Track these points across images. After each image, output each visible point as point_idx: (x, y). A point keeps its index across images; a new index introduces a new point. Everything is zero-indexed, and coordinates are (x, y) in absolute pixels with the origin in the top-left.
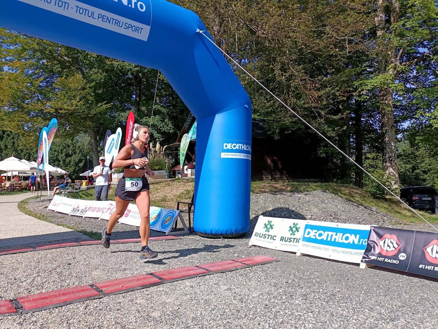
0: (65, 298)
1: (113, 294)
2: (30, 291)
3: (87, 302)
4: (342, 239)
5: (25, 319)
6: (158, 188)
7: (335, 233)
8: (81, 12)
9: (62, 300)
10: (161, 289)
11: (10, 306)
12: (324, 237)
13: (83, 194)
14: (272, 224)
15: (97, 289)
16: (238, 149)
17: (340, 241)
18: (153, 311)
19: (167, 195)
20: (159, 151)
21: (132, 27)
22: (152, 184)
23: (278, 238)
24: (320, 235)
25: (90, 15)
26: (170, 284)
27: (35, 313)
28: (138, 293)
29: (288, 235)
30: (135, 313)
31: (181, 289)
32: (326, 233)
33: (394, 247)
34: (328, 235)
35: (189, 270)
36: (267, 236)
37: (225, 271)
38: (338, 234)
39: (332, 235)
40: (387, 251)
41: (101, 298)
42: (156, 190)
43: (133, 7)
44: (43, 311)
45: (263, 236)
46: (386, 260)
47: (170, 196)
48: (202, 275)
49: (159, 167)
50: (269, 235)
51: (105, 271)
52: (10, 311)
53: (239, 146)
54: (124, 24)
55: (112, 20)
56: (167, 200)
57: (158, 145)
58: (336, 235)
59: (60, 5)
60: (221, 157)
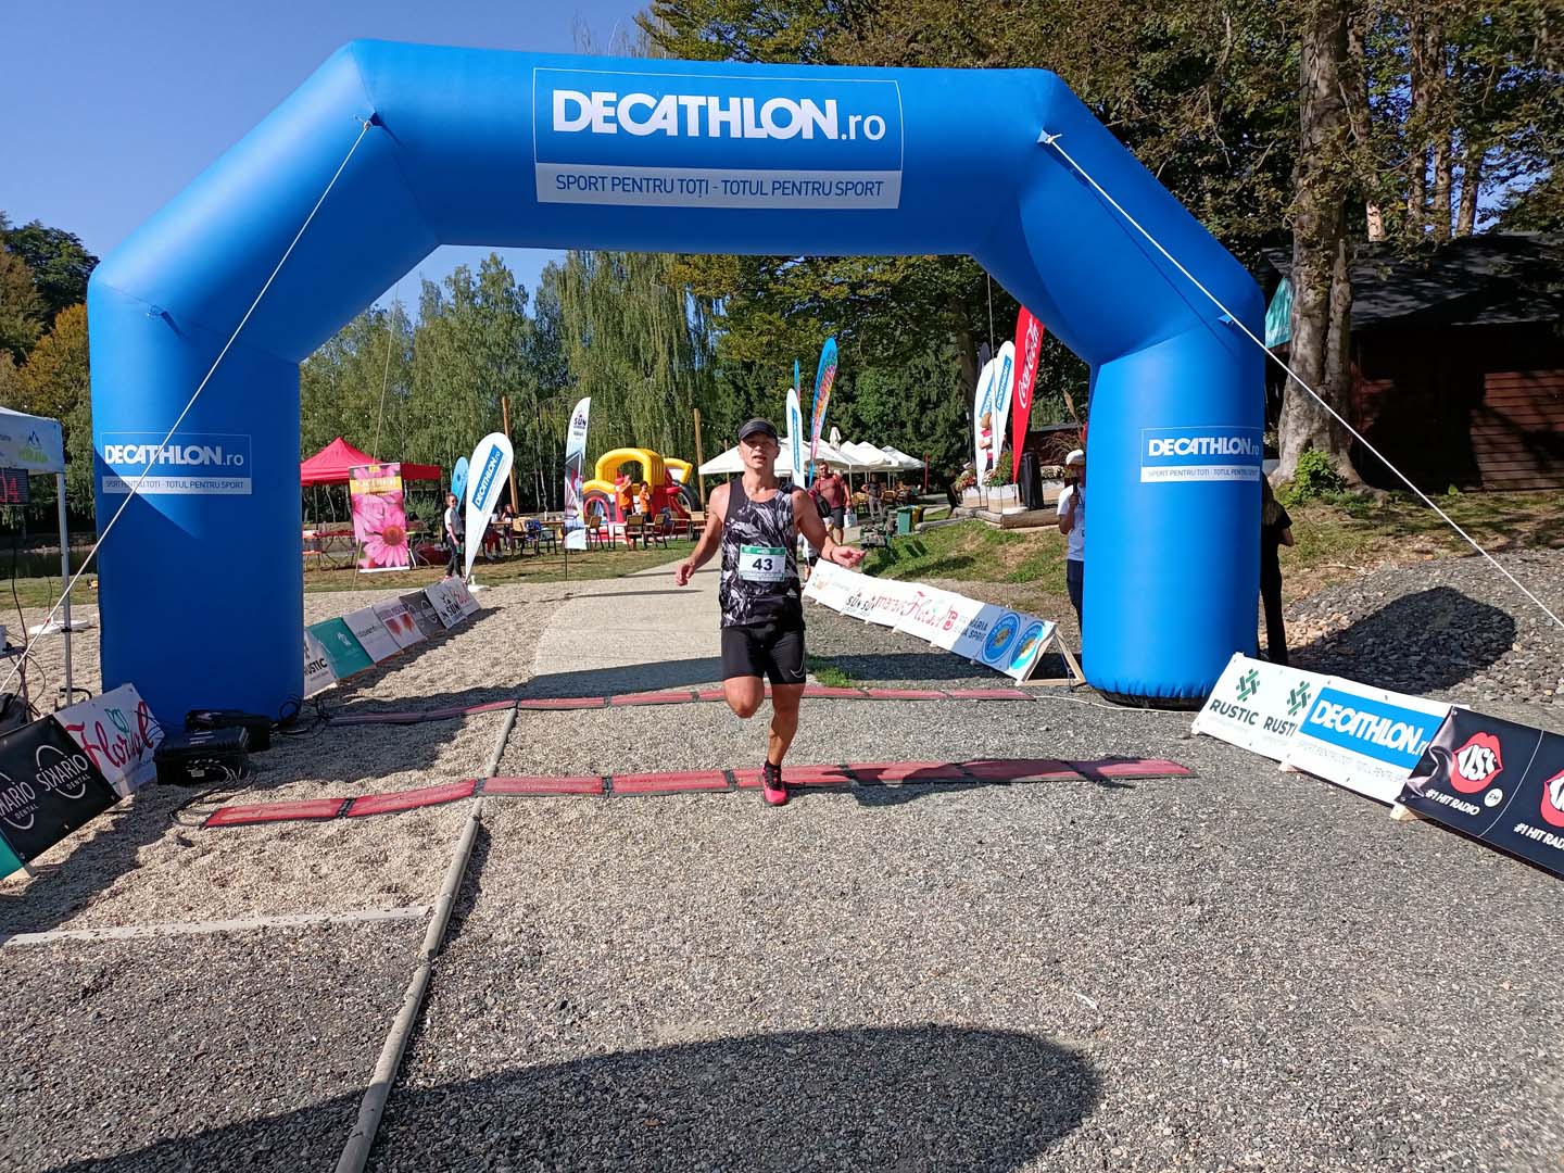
1: (750, 789)
2: (637, 769)
3: (702, 794)
4: (1385, 737)
5: (609, 804)
7: (1377, 718)
8: (735, 190)
9: (669, 787)
12: (1351, 728)
14: (1256, 679)
15: (730, 777)
17: (1382, 742)
21: (855, 186)
23: (1260, 721)
24: (1346, 720)
25: (754, 191)
27: (626, 798)
29: (1281, 712)
32: (1361, 715)
33: (1485, 771)
34: (1362, 721)
36: (1238, 712)
38: (1384, 720)
39: (1370, 723)
40: (1467, 778)
41: (728, 793)
43: (853, 137)
44: (637, 797)
45: (1230, 712)
46: (1457, 804)
50: (1243, 710)
52: (596, 791)
54: (834, 187)
55: (804, 185)
58: (1378, 724)
59: (691, 189)
60: (1143, 480)
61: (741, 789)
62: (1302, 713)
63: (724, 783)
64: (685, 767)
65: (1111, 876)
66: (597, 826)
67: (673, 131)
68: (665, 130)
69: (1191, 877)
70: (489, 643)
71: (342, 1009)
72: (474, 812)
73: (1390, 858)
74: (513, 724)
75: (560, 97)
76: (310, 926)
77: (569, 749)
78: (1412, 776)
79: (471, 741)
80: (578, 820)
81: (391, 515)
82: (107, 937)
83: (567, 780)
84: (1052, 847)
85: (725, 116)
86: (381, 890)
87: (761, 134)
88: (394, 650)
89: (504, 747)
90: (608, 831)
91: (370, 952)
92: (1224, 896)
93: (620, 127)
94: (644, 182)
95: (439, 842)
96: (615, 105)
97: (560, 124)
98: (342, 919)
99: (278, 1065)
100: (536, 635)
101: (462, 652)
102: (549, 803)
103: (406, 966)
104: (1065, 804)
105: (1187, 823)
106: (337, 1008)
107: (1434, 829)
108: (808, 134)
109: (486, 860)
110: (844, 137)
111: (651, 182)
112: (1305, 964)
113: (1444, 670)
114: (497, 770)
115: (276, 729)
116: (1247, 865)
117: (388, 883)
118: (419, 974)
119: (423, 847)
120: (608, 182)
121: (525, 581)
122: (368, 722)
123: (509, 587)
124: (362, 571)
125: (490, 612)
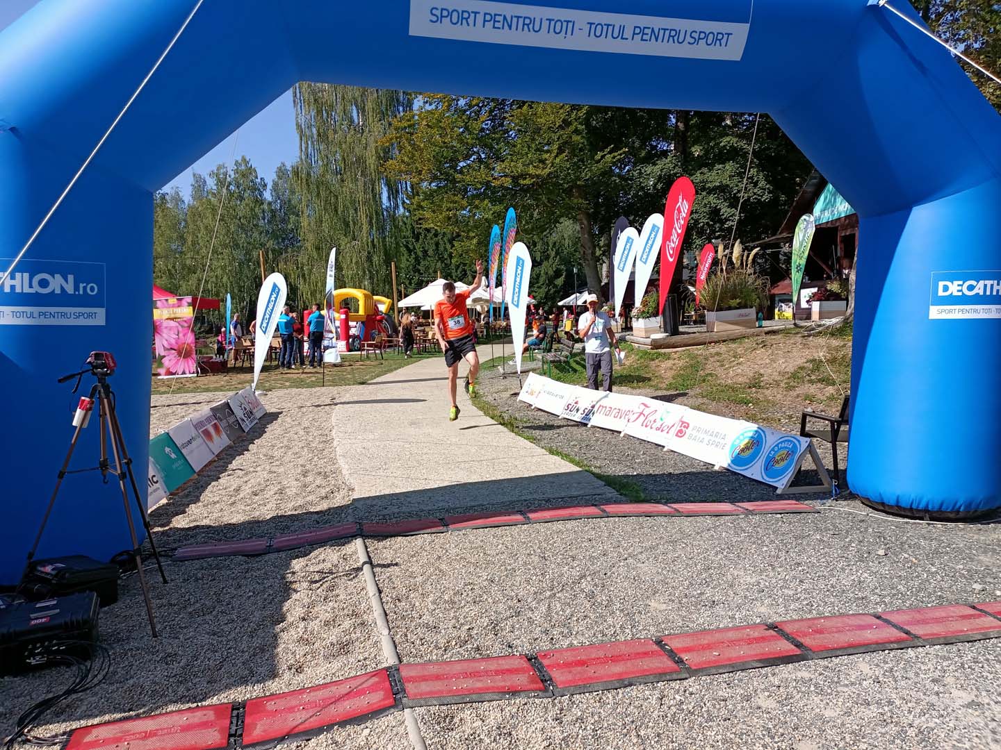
0: (617, 669)
1: (705, 673)
2: (552, 639)
3: (659, 685)
5: (562, 710)
6: (739, 351)
8: (598, 33)
9: (614, 675)
10: (806, 675)
11: (531, 673)
13: (578, 363)
15: (672, 654)
16: (982, 293)
18: (800, 737)
19: (762, 371)
20: (739, 262)
21: (707, 36)
22: (724, 341)
25: (615, 34)
26: (825, 662)
27: (575, 696)
28: (756, 680)
30: (764, 735)
31: (852, 684)
35: (862, 628)
37: (954, 641)
41: (684, 679)
42: (734, 357)
44: (587, 694)
47: (770, 374)
48: (896, 646)
49: (738, 301)
51: (673, 601)
52: (535, 686)
53: (985, 286)
54: (688, 34)
55: (662, 32)
56: (762, 384)
57: (737, 249)
59: (558, 30)
60: (930, 318)
63: (668, 663)
74: (371, 561)
81: (184, 336)
88: (210, 457)
94: (514, 20)
100: (328, 441)
101: (270, 459)
111: (522, 20)
120: (480, 18)
121: (290, 387)
122: (216, 556)
123: (281, 392)
124: (159, 377)
125: (274, 416)
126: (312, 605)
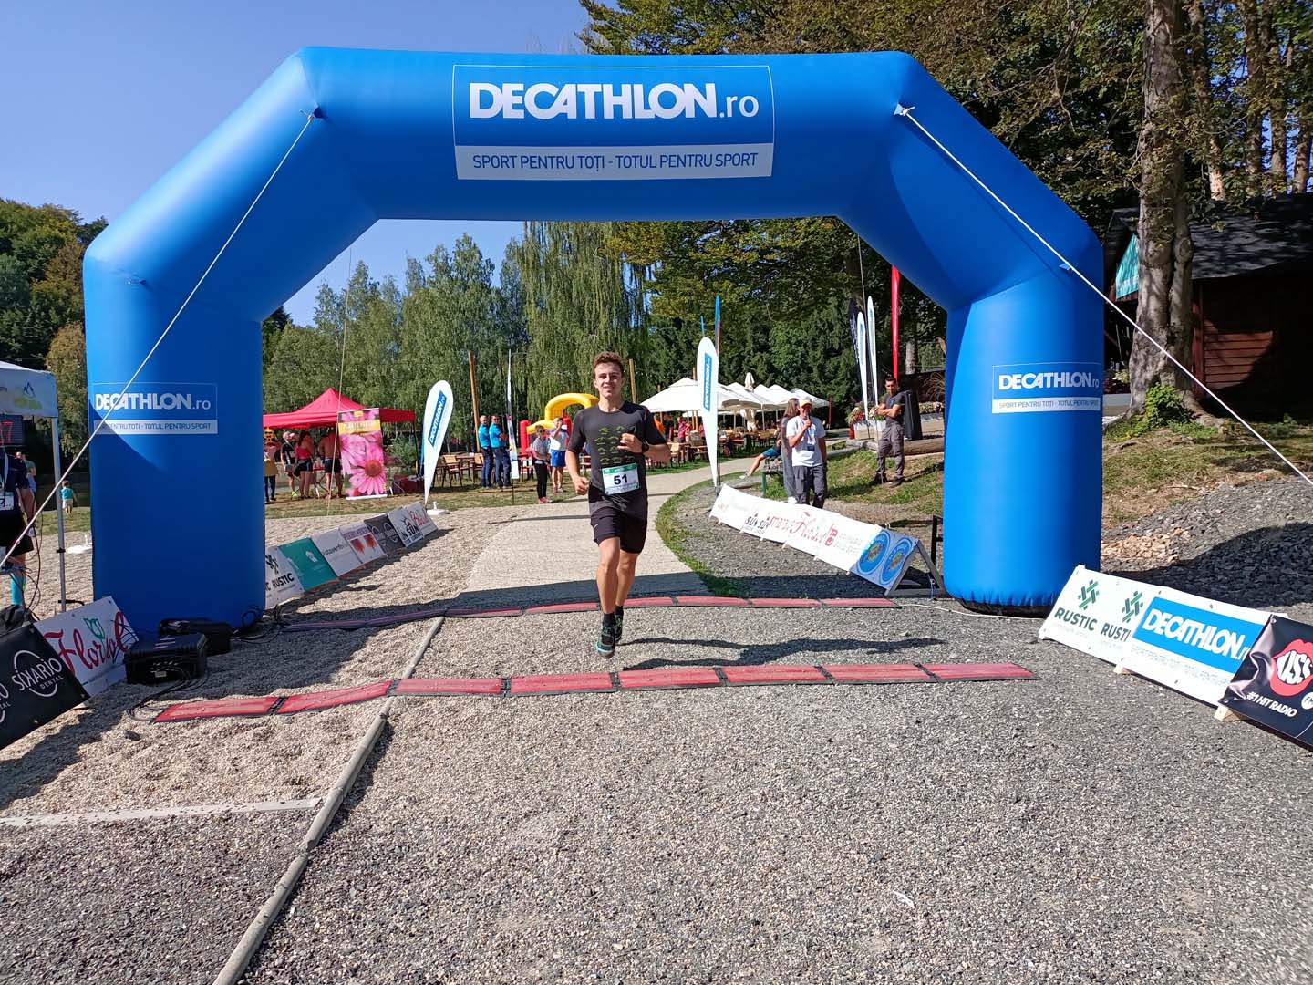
1: (629, 691)
3: (588, 694)
4: (1211, 644)
5: (504, 703)
7: (1203, 626)
8: (628, 165)
10: (707, 694)
11: (499, 686)
12: (1179, 634)
14: (1096, 589)
15: (616, 679)
17: (1207, 648)
21: (732, 158)
23: (1098, 627)
24: (1175, 627)
25: (644, 163)
26: (731, 688)
27: (520, 697)
29: (1116, 620)
31: (738, 698)
32: (1189, 622)
33: (1302, 675)
34: (1190, 628)
36: (1080, 619)
37: (865, 683)
38: (1209, 627)
39: (1196, 630)
40: (1285, 682)
41: (611, 692)
43: (730, 114)
44: (530, 697)
45: (1072, 619)
46: (1276, 706)
48: (807, 682)
50: (1084, 617)
51: (658, 654)
52: (494, 691)
53: (1045, 379)
54: (714, 157)
55: (688, 158)
58: (1204, 631)
59: (589, 165)
60: (994, 412)
61: (623, 689)
62: (1135, 621)
63: (608, 683)
64: (577, 669)
65: (946, 774)
66: (490, 723)
67: (572, 114)
68: (566, 114)
69: (1021, 775)
70: (438, 558)
71: (218, 897)
72: (383, 710)
73: (1210, 758)
74: (438, 630)
75: (475, 89)
76: (213, 816)
77: (480, 653)
78: (1234, 680)
79: (399, 645)
80: (473, 717)
81: (372, 452)
82: (37, 824)
83: (474, 680)
84: (894, 746)
85: (617, 100)
86: (286, 783)
87: (649, 115)
88: (356, 565)
89: (426, 650)
90: (498, 728)
91: (258, 842)
92: (1051, 795)
93: (527, 113)
94: (549, 160)
95: (349, 737)
96: (522, 94)
97: (476, 112)
98: (241, 810)
99: (144, 953)
100: (478, 552)
101: (414, 567)
102: (452, 702)
103: (285, 856)
104: (913, 704)
105: (1023, 723)
106: (214, 896)
107: (1255, 729)
108: (690, 114)
109: (384, 755)
110: (722, 115)
111: (554, 159)
112: (1120, 862)
113: (1276, 580)
114: (414, 671)
115: (237, 635)
116: (1075, 763)
117: (293, 776)
118: (295, 865)
119: (333, 742)
120: (517, 161)
121: (480, 506)
122: (319, 629)
123: (466, 511)
124: (348, 498)
125: (444, 532)
126: (373, 654)
